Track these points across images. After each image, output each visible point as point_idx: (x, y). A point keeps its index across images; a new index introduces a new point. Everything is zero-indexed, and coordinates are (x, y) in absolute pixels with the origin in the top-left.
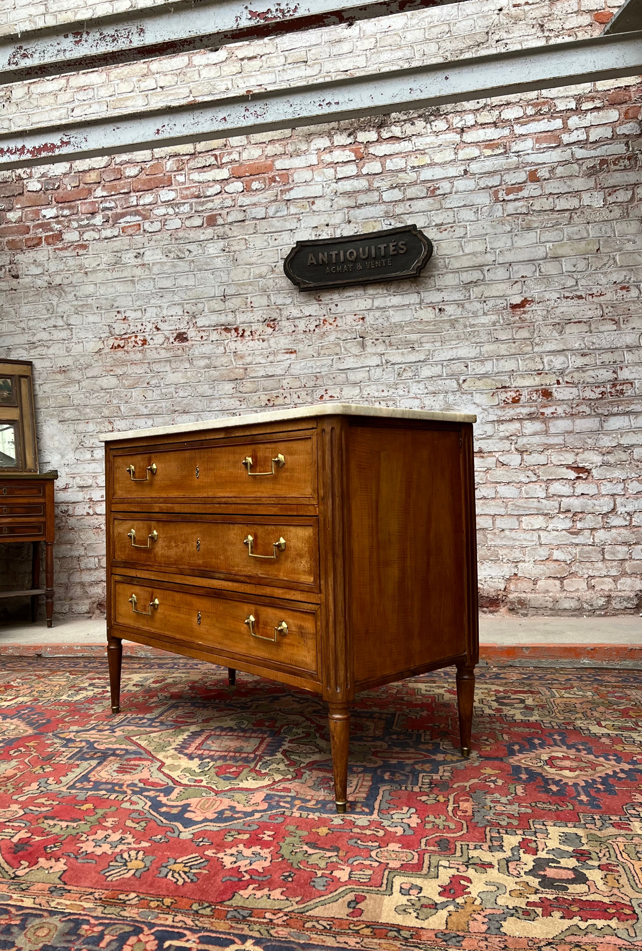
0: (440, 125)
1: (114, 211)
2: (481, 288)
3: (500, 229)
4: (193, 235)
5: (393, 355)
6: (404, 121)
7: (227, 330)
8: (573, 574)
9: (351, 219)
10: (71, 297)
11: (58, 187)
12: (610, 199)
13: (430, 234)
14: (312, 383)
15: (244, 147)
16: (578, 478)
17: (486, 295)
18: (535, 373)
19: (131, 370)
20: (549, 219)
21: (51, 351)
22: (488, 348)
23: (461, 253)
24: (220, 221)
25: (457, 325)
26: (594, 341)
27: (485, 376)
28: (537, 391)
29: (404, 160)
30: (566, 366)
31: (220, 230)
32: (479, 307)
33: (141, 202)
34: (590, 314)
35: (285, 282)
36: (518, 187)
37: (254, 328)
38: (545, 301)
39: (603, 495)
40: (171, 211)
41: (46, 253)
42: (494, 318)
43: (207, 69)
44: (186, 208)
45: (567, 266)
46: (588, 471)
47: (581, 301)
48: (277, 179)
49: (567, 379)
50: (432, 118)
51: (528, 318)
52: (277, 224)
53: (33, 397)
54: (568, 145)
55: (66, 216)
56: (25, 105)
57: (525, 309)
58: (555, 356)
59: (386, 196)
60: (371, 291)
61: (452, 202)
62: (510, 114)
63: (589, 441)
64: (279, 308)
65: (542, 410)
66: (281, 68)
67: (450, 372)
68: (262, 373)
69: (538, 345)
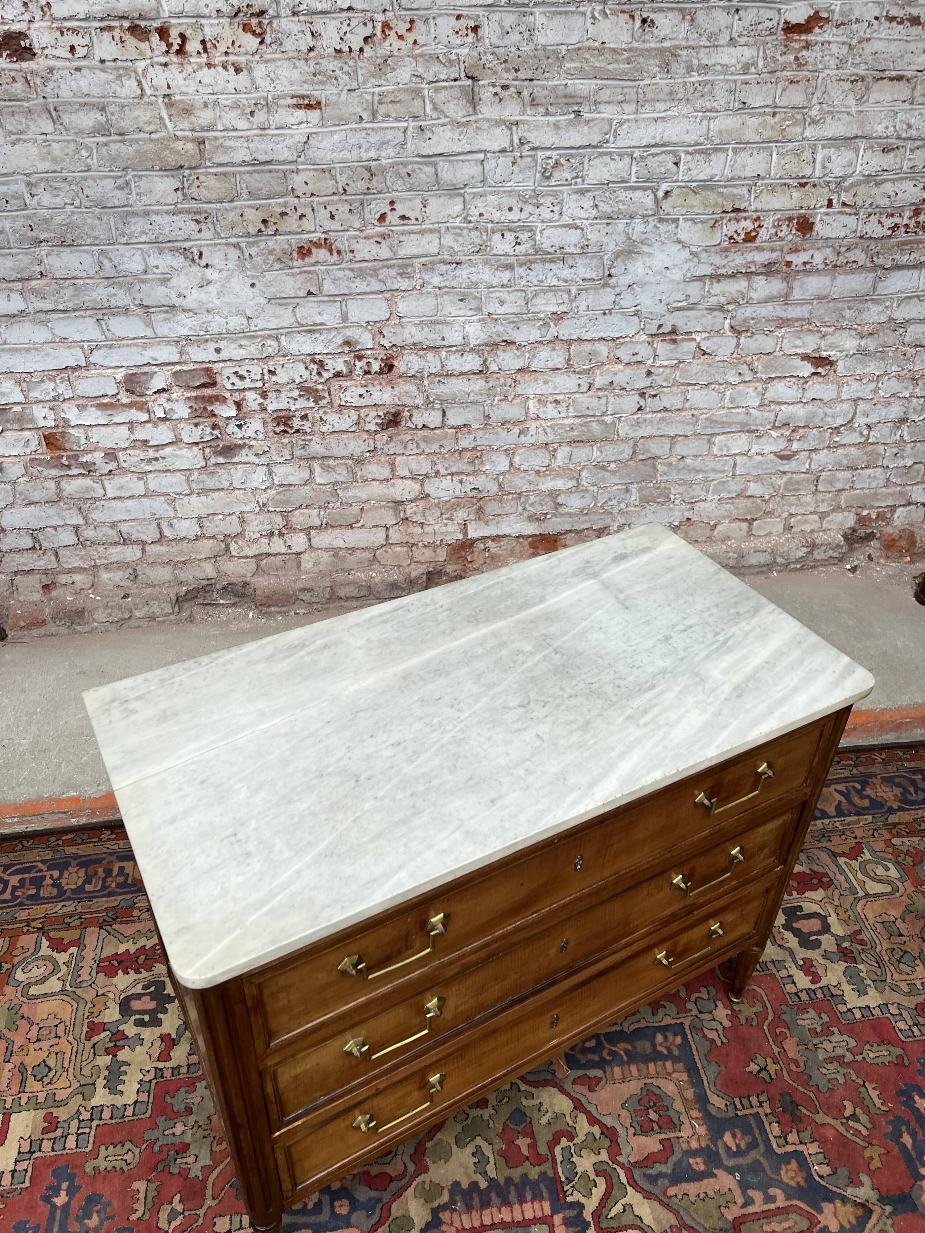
5: (537, 127)
7: (138, 32)
8: (769, 514)
14: (361, 186)
16: (814, 374)
18: (795, 183)
22: (723, 124)
25: (674, 66)
26: (912, 121)
27: (707, 185)
28: (790, 219)
30: (851, 170)
32: (723, 24)
37: (209, 33)
38: (850, 22)
39: (842, 401)
42: (748, 53)
46: (832, 364)
47: (914, 30)
49: (844, 197)
51: (811, 60)
57: (811, 37)
58: (838, 148)
63: (848, 313)
65: (788, 258)
67: (644, 173)
68: (241, 154)
69: (814, 122)
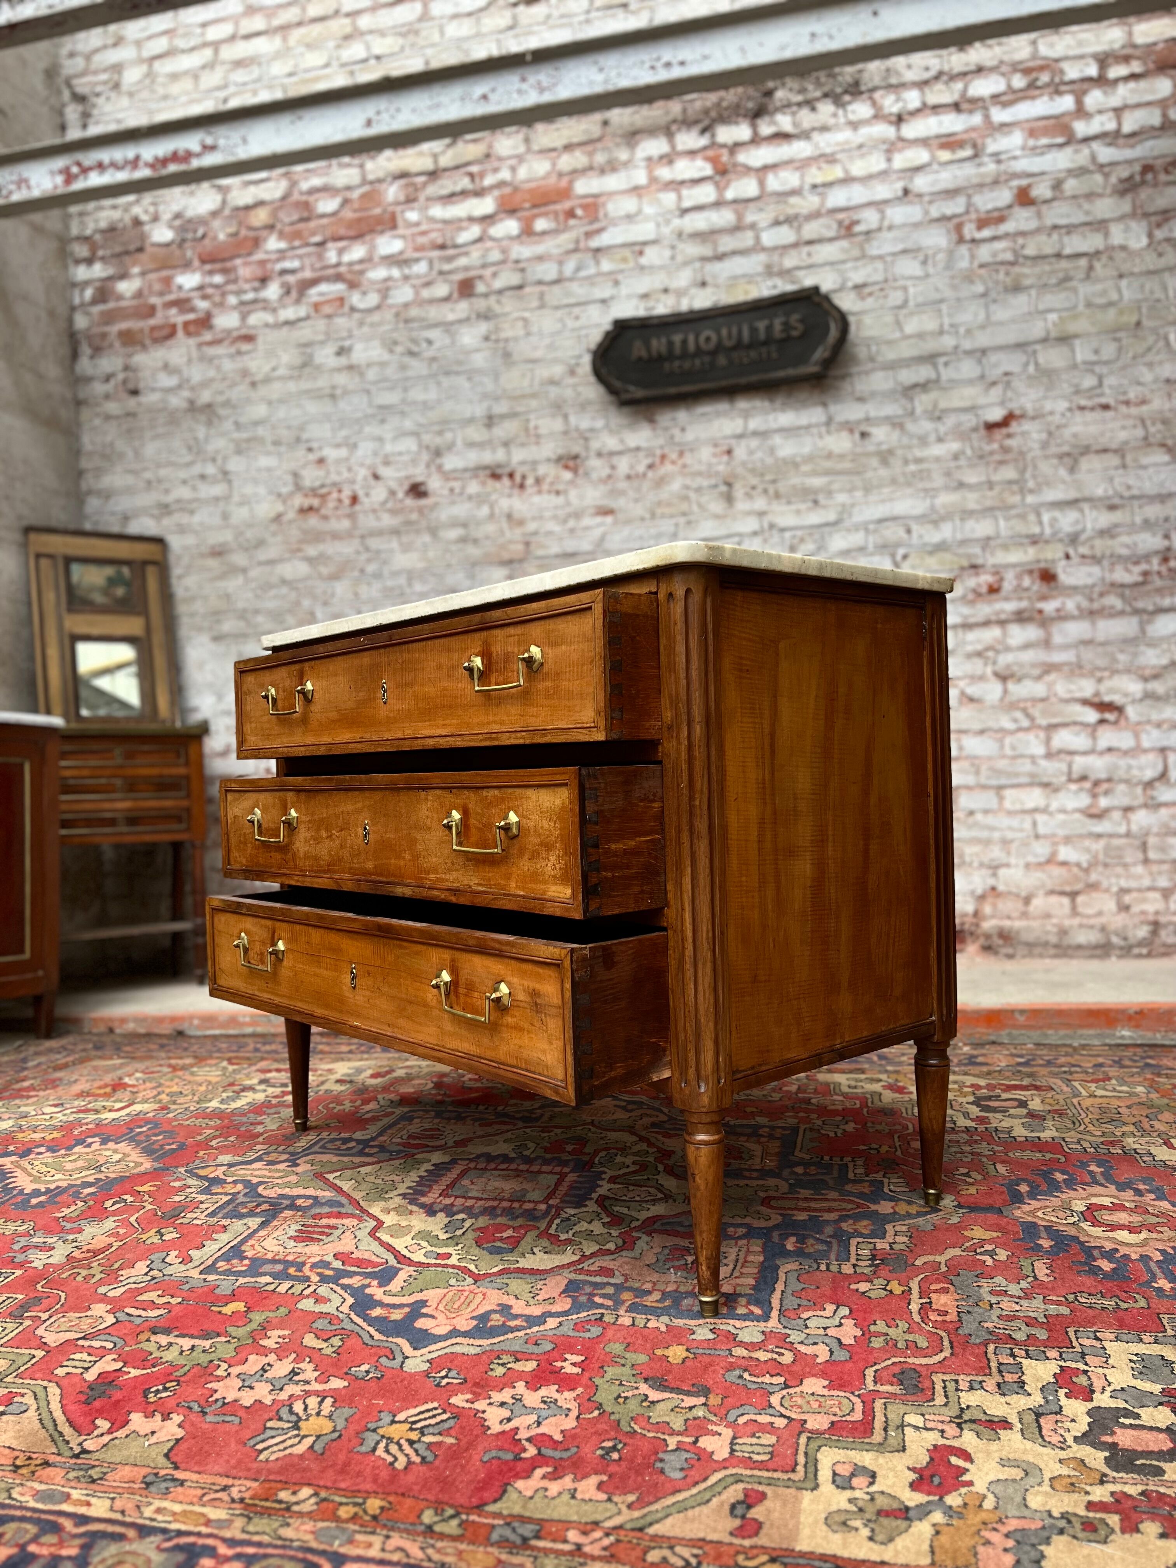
0: (861, 109)
1: (300, 276)
2: (933, 395)
3: (967, 290)
4: (434, 313)
5: (782, 514)
6: (799, 104)
7: (496, 476)
8: (1093, 887)
9: (709, 279)
10: (228, 425)
11: (204, 236)
12: (1159, 234)
13: (846, 302)
15: (520, 158)
16: (1102, 721)
17: (943, 405)
18: (1028, 541)
19: (331, 548)
20: (1053, 272)
21: (196, 519)
22: (945, 499)
23: (898, 335)
24: (480, 288)
25: (892, 461)
26: (1131, 483)
27: (941, 547)
28: (1030, 572)
29: (797, 175)
30: (1081, 527)
31: (481, 304)
32: (929, 429)
33: (346, 258)
34: (1123, 435)
35: (593, 391)
36: (997, 217)
37: (541, 472)
38: (1044, 415)
39: (1144, 751)
40: (396, 273)
41: (183, 350)
42: (955, 446)
43: (455, 23)
44: (421, 268)
45: (1082, 352)
46: (1119, 709)
47: (1109, 414)
48: (579, 212)
49: (1083, 550)
50: (847, 98)
51: (1015, 445)
52: (578, 291)
53: (167, 597)
54: (1087, 140)
55: (217, 287)
56: (145, 94)
57: (1010, 430)
58: (1062, 510)
59: (769, 238)
60: (742, 404)
61: (884, 245)
62: (982, 87)
63: (1121, 657)
64: (585, 437)
65: (1039, 606)
66: (582, 18)
67: (880, 541)
68: (555, 549)
69: (1031, 491)
